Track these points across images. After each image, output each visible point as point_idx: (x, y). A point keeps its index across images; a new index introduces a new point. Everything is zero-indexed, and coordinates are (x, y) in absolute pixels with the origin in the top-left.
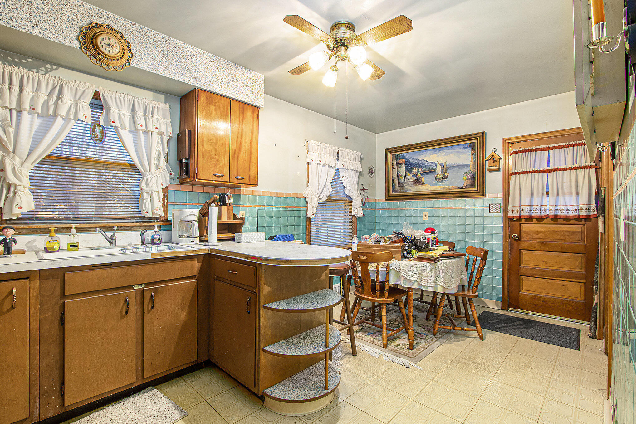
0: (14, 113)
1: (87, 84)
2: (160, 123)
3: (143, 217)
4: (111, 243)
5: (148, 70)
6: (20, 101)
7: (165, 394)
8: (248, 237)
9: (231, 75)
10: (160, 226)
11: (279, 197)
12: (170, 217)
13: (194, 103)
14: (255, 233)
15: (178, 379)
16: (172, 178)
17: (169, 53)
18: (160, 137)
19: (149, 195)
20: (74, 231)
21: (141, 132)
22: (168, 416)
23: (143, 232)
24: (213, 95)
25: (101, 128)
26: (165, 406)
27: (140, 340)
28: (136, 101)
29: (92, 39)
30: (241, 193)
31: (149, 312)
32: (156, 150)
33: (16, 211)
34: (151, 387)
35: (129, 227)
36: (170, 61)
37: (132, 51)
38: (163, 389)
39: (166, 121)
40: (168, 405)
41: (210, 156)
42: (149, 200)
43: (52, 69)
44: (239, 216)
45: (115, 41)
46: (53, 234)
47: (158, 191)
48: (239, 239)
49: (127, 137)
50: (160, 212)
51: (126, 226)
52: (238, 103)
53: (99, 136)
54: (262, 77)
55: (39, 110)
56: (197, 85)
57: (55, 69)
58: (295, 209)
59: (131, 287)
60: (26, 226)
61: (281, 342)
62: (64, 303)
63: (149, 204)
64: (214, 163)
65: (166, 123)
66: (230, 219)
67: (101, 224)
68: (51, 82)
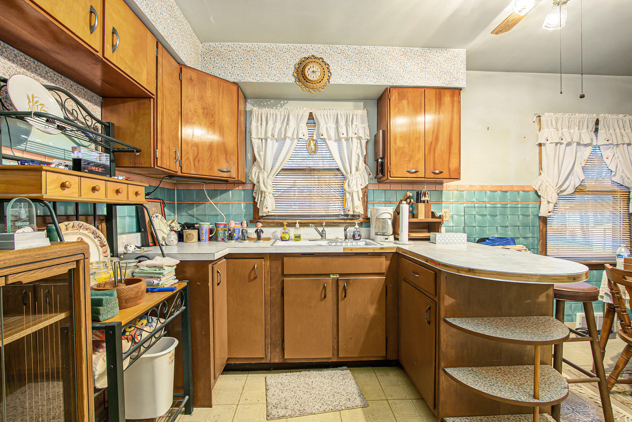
0: (264, 141)
1: (305, 108)
2: (358, 129)
3: (347, 215)
4: (322, 236)
5: (343, 83)
6: (266, 133)
7: (355, 378)
8: (444, 237)
9: (424, 62)
10: (361, 223)
11: (494, 191)
12: (369, 216)
13: (387, 103)
14: (461, 234)
15: (369, 368)
16: (371, 178)
17: (361, 61)
18: (359, 141)
19: (350, 194)
20: (298, 225)
21: (343, 140)
22: (352, 400)
23: (345, 228)
24: (405, 90)
25: (314, 142)
26: (352, 388)
27: (336, 323)
28: (339, 113)
29: (302, 71)
30: (444, 189)
31: (343, 300)
32: (356, 154)
33: (265, 210)
34: (346, 367)
35: (337, 224)
36: (362, 68)
37: (331, 71)
38: (355, 372)
39: (364, 125)
40: (354, 389)
41: (403, 152)
42: (351, 199)
43: (284, 104)
44: (438, 214)
45: (317, 67)
46: (285, 227)
47: (358, 191)
48: (434, 239)
49: (333, 146)
50: (360, 210)
51: (335, 223)
52: (434, 91)
53: (313, 149)
54: (463, 52)
55: (276, 137)
56: (388, 84)
57: (287, 103)
58: (519, 206)
59: (328, 275)
60: (271, 221)
61: (470, 369)
62: (283, 280)
63: (350, 204)
64: (408, 159)
65: (364, 128)
66: (428, 217)
67: (316, 220)
68: (283, 114)
